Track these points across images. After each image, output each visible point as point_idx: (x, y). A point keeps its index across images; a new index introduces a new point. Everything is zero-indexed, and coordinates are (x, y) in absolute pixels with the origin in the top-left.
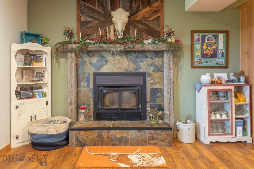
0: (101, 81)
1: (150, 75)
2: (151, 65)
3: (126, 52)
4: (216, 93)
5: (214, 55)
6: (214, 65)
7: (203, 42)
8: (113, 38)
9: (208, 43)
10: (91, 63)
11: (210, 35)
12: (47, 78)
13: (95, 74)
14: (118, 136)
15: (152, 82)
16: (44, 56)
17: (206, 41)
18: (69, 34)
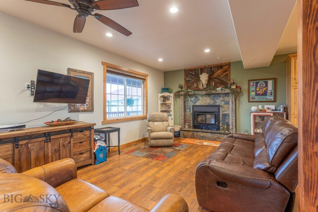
0: (196, 109)
1: (222, 106)
2: (223, 101)
3: (208, 95)
4: (262, 117)
5: (265, 94)
6: (265, 100)
7: (257, 86)
8: (201, 88)
9: (260, 87)
10: (191, 101)
11: (262, 82)
12: (172, 108)
13: (193, 106)
14: (202, 135)
15: (223, 110)
16: (171, 98)
17: (258, 85)
18: (181, 87)
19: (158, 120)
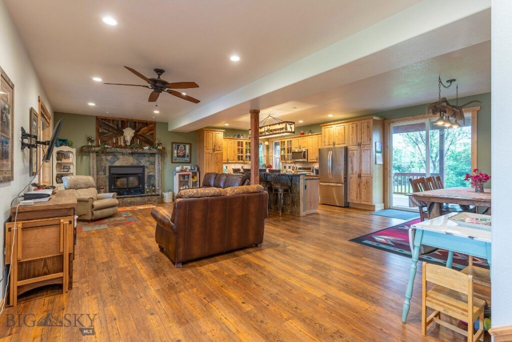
0: (114, 171)
1: (147, 167)
2: (148, 161)
3: (132, 154)
4: (184, 176)
5: (184, 156)
6: (184, 161)
7: (178, 149)
8: (123, 144)
9: (180, 149)
10: (107, 160)
11: (181, 145)
12: (73, 170)
13: (110, 167)
14: (129, 201)
15: (148, 171)
18: (89, 140)
19: (83, 186)
